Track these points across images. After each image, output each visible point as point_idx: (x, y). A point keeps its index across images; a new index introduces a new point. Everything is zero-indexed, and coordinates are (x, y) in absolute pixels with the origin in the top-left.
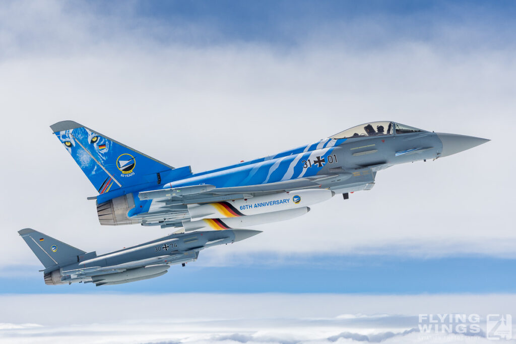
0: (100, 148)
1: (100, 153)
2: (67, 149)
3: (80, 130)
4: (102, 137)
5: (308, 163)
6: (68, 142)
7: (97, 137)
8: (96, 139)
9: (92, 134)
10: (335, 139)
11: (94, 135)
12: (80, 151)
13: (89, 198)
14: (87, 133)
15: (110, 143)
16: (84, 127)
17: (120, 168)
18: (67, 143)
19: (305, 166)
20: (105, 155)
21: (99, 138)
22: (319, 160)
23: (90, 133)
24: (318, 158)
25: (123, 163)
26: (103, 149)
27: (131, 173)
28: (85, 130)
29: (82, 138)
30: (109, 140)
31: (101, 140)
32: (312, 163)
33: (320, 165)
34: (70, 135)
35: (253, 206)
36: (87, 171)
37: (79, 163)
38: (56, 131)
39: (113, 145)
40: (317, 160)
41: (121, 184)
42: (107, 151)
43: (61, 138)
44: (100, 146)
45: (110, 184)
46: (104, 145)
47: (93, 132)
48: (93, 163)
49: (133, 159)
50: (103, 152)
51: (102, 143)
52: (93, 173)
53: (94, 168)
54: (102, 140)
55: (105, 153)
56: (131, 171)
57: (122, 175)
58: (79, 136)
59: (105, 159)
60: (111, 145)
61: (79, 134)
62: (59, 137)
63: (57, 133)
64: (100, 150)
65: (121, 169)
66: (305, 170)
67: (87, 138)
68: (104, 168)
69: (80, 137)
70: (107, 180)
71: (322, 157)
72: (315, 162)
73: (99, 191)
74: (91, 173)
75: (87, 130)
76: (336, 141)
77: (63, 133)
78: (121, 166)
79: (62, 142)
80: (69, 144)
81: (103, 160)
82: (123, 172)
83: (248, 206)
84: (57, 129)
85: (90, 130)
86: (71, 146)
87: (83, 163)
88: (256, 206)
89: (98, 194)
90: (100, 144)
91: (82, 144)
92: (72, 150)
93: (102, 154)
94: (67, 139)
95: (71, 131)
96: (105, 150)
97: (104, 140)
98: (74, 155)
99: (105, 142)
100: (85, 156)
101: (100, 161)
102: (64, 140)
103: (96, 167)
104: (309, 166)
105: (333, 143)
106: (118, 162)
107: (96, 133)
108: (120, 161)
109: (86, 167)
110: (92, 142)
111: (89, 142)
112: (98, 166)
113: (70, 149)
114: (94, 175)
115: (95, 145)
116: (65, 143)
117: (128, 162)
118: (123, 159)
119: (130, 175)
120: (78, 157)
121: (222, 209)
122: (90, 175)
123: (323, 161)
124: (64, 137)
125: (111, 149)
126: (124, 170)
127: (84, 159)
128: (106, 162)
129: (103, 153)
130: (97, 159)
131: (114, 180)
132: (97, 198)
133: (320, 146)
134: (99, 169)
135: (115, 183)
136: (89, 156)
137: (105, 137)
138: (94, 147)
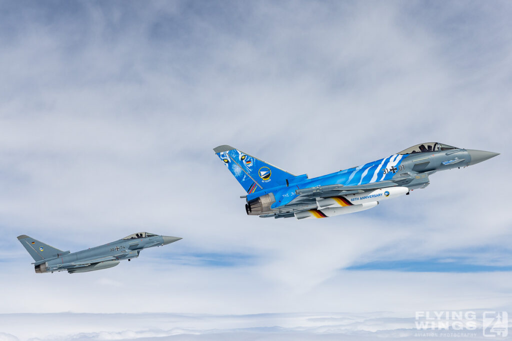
1: (247, 166)
2: (225, 164)
3: (233, 151)
4: (248, 156)
5: (386, 171)
6: (226, 159)
10: (401, 154)
11: (243, 154)
12: (234, 166)
13: (241, 197)
14: (238, 153)
15: (253, 159)
16: (235, 149)
19: (384, 173)
20: (251, 168)
21: (246, 157)
22: (393, 169)
23: (240, 153)
24: (392, 167)
25: (263, 173)
27: (268, 180)
28: (236, 151)
29: (234, 157)
31: (247, 158)
32: (389, 170)
33: (394, 172)
34: (227, 155)
35: (359, 198)
36: (239, 179)
37: (234, 173)
38: (218, 152)
39: (255, 161)
40: (392, 168)
41: (262, 187)
43: (221, 157)
44: (247, 162)
45: (255, 187)
46: (250, 161)
47: (242, 152)
48: (243, 173)
49: (269, 170)
51: (248, 160)
52: (244, 180)
56: (269, 178)
57: (262, 181)
61: (232, 154)
62: (219, 156)
63: (218, 154)
65: (262, 177)
66: (384, 175)
67: (238, 156)
68: (250, 177)
72: (391, 170)
73: (248, 192)
74: (242, 180)
75: (238, 151)
76: (402, 156)
77: (222, 153)
78: (262, 175)
79: (222, 160)
80: (226, 161)
82: (263, 179)
83: (356, 199)
84: (218, 150)
85: (240, 151)
86: (228, 162)
87: (236, 174)
88: (361, 199)
89: (247, 194)
91: (235, 160)
92: (229, 165)
94: (225, 158)
95: (227, 152)
96: (251, 165)
98: (230, 168)
99: (250, 159)
100: (237, 169)
101: (248, 172)
102: (223, 158)
103: (245, 176)
104: (387, 172)
105: (400, 157)
106: (260, 173)
107: (244, 153)
108: (261, 172)
109: (238, 176)
110: (242, 159)
112: (247, 175)
113: (227, 164)
114: (244, 181)
115: (244, 161)
116: (224, 160)
118: (263, 170)
120: (233, 169)
121: (339, 201)
122: (242, 182)
123: (396, 169)
124: (223, 156)
125: (254, 164)
127: (237, 171)
128: (252, 173)
129: (249, 167)
130: (246, 171)
131: (258, 184)
132: (246, 197)
133: (392, 159)
134: (247, 177)
135: (258, 187)
136: (240, 169)
137: (250, 156)
138: (243, 162)
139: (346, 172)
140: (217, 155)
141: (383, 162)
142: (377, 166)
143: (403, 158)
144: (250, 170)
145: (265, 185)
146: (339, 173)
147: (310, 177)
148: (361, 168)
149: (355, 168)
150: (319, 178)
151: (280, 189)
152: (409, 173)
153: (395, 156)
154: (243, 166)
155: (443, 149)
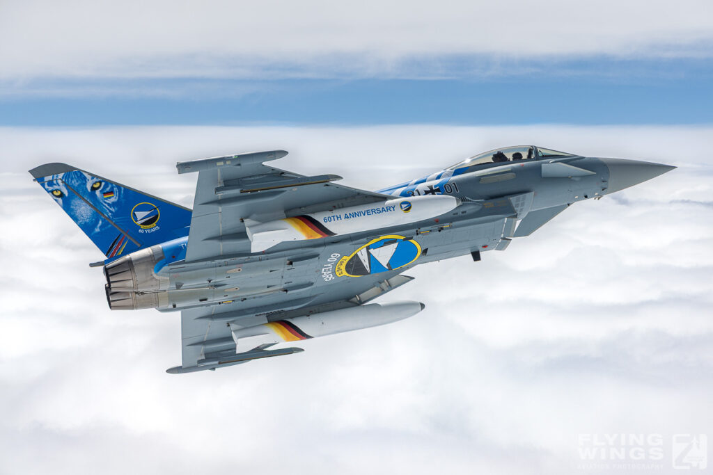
0: (105, 197)
1: (105, 203)
2: (56, 200)
3: (73, 174)
4: (107, 182)
6: (57, 190)
7: (100, 182)
8: (98, 185)
9: (92, 178)
11: (95, 180)
12: (76, 202)
13: (92, 265)
14: (85, 178)
15: (119, 189)
16: (79, 171)
17: (137, 221)
18: (55, 193)
20: (113, 205)
21: (103, 184)
22: (432, 191)
23: (89, 177)
24: (430, 187)
25: (141, 215)
26: (110, 198)
27: (154, 228)
28: (81, 174)
29: (77, 184)
30: (119, 186)
31: (106, 186)
32: (422, 193)
34: (60, 182)
35: (343, 217)
36: (87, 228)
37: (74, 218)
38: (39, 176)
39: (124, 191)
41: (139, 243)
42: (117, 199)
43: (46, 186)
44: (105, 194)
45: (123, 244)
46: (111, 192)
47: (93, 176)
48: (96, 217)
49: (155, 209)
50: (110, 201)
51: (108, 189)
52: (97, 230)
53: (98, 223)
54: (109, 186)
55: (113, 203)
56: (154, 224)
57: (140, 231)
58: (73, 182)
59: (113, 211)
60: (122, 192)
61: (72, 179)
62: (43, 185)
63: (40, 179)
64: (106, 199)
65: (138, 223)
67: (85, 184)
68: (112, 223)
69: (75, 183)
70: (119, 239)
71: (435, 186)
73: (106, 255)
74: (93, 230)
75: (84, 173)
77: (48, 178)
78: (139, 218)
79: (48, 192)
80: (59, 193)
81: (110, 211)
82: (142, 227)
83: (336, 218)
84: (41, 174)
85: (90, 174)
86: (62, 195)
87: (80, 218)
88: (346, 217)
89: (104, 258)
90: (105, 191)
91: (78, 192)
92: (63, 201)
93: (108, 204)
94: (56, 187)
95: (61, 176)
96: (114, 199)
97: (110, 186)
98: (67, 207)
99: (112, 188)
100: (83, 208)
101: (107, 213)
102: (51, 188)
103: (100, 222)
106: (134, 214)
107: (98, 177)
108: (136, 213)
109: (85, 223)
110: (93, 189)
111: (89, 189)
112: (104, 221)
113: (60, 200)
114: (99, 233)
115: (98, 193)
116: (52, 192)
117: (149, 212)
118: (140, 209)
119: (152, 230)
120: (73, 210)
121: (298, 225)
122: (93, 234)
123: (438, 190)
124: (51, 183)
125: (122, 196)
126: (143, 224)
127: (83, 212)
128: (114, 215)
129: (110, 203)
130: (102, 211)
131: (129, 238)
132: (103, 265)
134: (106, 224)
135: (129, 241)
136: (89, 208)
137: (112, 183)
138: (96, 195)
140: (37, 185)
144: (112, 209)
154: (95, 203)
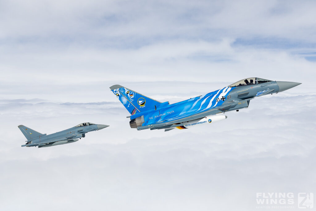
3: (122, 88)
5: (218, 100)
8: (128, 92)
10: (231, 87)
11: (128, 90)
13: (127, 117)
15: (134, 93)
16: (123, 87)
19: (217, 101)
20: (133, 98)
22: (223, 98)
23: (126, 89)
24: (223, 97)
25: (140, 102)
27: (144, 106)
32: (220, 99)
33: (224, 100)
34: (118, 91)
35: (191, 125)
36: (126, 106)
37: (122, 103)
39: (136, 94)
40: (222, 98)
41: (140, 111)
43: (114, 93)
44: (130, 95)
46: (132, 95)
47: (127, 89)
48: (128, 102)
49: (144, 100)
50: (132, 97)
51: (131, 93)
52: (128, 106)
54: (131, 92)
57: (140, 107)
59: (133, 100)
61: (121, 90)
62: (113, 92)
63: (113, 90)
65: (140, 104)
66: (217, 103)
67: (125, 92)
69: (122, 92)
70: (134, 109)
71: (224, 97)
72: (221, 99)
73: (131, 114)
75: (125, 88)
76: (231, 88)
77: (115, 90)
78: (140, 103)
80: (118, 95)
82: (141, 106)
84: (113, 88)
85: (126, 88)
86: (119, 95)
87: (124, 103)
90: (130, 94)
91: (123, 94)
93: (131, 98)
94: (117, 93)
95: (118, 89)
96: (133, 97)
98: (120, 99)
99: (132, 93)
100: (124, 99)
102: (115, 93)
104: (219, 101)
105: (230, 89)
106: (138, 102)
107: (128, 89)
110: (127, 93)
112: (130, 103)
113: (118, 97)
115: (128, 94)
116: (116, 94)
120: (122, 100)
122: (127, 108)
123: (225, 98)
124: (116, 92)
125: (135, 96)
126: (141, 105)
127: (124, 101)
128: (133, 102)
130: (130, 101)
132: (130, 117)
133: (224, 90)
134: (131, 105)
135: (137, 110)
136: (126, 99)
137: (132, 91)
139: (193, 99)
141: (218, 93)
142: (213, 96)
143: (231, 90)
145: (142, 110)
146: (189, 101)
147: (170, 104)
148: (203, 97)
149: (200, 96)
150: (176, 104)
151: (150, 113)
152: (234, 101)
153: (226, 88)
154: (128, 98)
155: (260, 82)
